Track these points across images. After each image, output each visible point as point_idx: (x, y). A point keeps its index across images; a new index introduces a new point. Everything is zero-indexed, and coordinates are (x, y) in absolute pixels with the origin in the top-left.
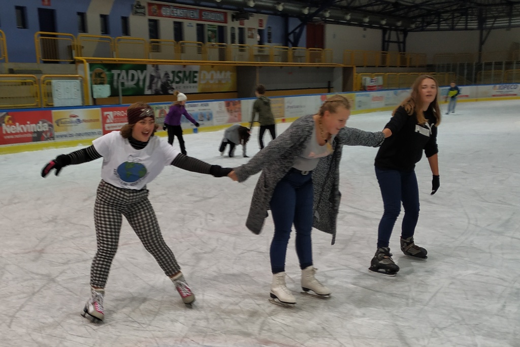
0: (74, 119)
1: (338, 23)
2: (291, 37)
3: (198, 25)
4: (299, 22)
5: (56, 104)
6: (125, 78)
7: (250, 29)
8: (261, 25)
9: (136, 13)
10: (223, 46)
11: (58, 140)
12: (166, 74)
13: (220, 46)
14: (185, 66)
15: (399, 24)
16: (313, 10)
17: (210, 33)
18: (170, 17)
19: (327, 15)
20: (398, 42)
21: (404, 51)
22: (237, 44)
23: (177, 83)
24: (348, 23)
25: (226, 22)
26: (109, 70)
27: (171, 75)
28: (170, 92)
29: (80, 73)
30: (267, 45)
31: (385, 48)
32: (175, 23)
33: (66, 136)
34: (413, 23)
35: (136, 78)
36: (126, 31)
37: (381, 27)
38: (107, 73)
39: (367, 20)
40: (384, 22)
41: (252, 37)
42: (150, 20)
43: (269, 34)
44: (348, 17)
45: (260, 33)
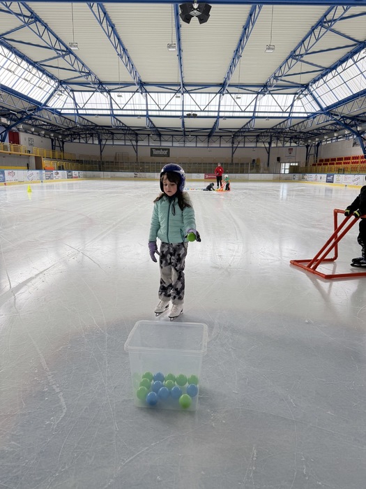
1: (27, 132)
15: (60, 137)
16: (13, 123)
19: (21, 127)
20: (60, 147)
21: (63, 152)
24: (33, 133)
31: (53, 149)
34: (67, 138)
37: (50, 138)
39: (43, 133)
40: (52, 135)
44: (33, 130)
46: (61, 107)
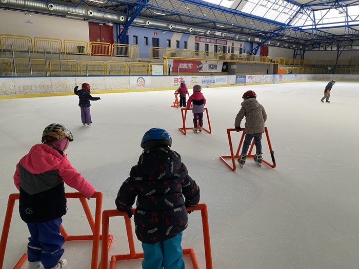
1: (275, 46)
2: (254, 51)
3: (215, 45)
4: (257, 45)
7: (236, 47)
8: (241, 46)
10: (225, 54)
15: (301, 47)
16: (263, 41)
17: (220, 48)
18: (204, 42)
19: (269, 43)
20: (301, 55)
22: (231, 53)
24: (279, 46)
25: (226, 44)
30: (243, 54)
31: (294, 57)
32: (206, 44)
34: (307, 47)
36: (186, 47)
37: (293, 48)
39: (287, 45)
41: (237, 50)
42: (196, 43)
45: (241, 49)
46: (302, 25)
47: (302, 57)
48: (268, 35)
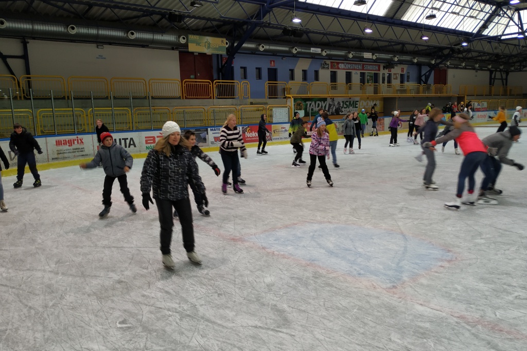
0: (284, 130)
1: (457, 68)
2: (423, 78)
3: (361, 73)
4: (429, 69)
5: (274, 121)
6: (314, 106)
7: (395, 74)
8: (402, 71)
9: (324, 68)
10: (377, 85)
11: (274, 141)
12: (339, 103)
13: (374, 85)
14: (350, 98)
15: (502, 67)
16: (438, 61)
17: (368, 77)
18: (344, 69)
19: (448, 63)
20: (502, 79)
21: (506, 85)
22: (386, 83)
23: (345, 108)
24: (465, 68)
25: (379, 70)
26: (305, 102)
27: (342, 104)
28: (341, 113)
29: (289, 104)
30: (406, 83)
31: (491, 83)
32: (346, 72)
33: (278, 139)
34: (512, 66)
35: (320, 106)
36: (317, 78)
37: (489, 70)
38: (304, 103)
39: (477, 66)
40: (490, 67)
41: (396, 78)
42: (331, 72)
43: (408, 77)
44: (464, 64)
45: (402, 76)
46: (500, 33)
47: (505, 82)
48: (446, 52)
